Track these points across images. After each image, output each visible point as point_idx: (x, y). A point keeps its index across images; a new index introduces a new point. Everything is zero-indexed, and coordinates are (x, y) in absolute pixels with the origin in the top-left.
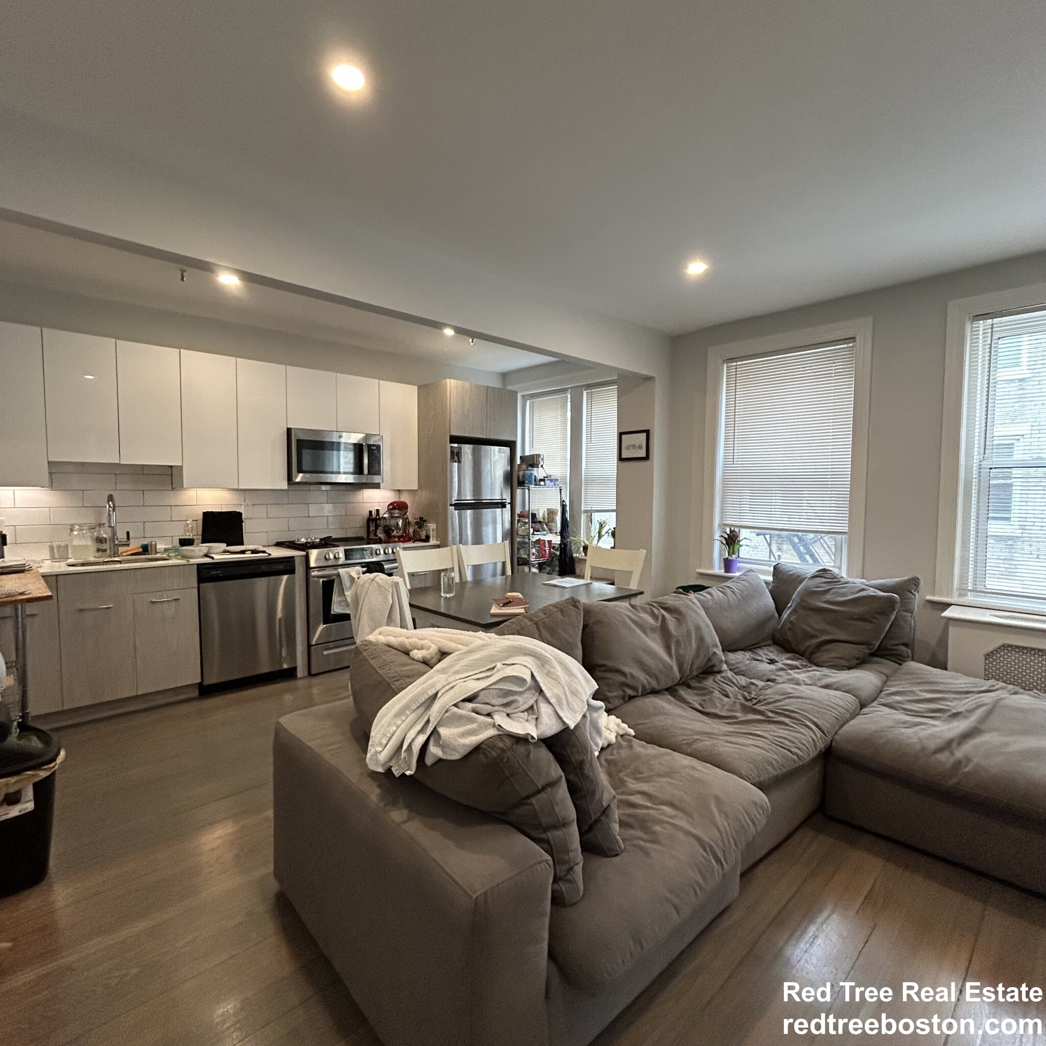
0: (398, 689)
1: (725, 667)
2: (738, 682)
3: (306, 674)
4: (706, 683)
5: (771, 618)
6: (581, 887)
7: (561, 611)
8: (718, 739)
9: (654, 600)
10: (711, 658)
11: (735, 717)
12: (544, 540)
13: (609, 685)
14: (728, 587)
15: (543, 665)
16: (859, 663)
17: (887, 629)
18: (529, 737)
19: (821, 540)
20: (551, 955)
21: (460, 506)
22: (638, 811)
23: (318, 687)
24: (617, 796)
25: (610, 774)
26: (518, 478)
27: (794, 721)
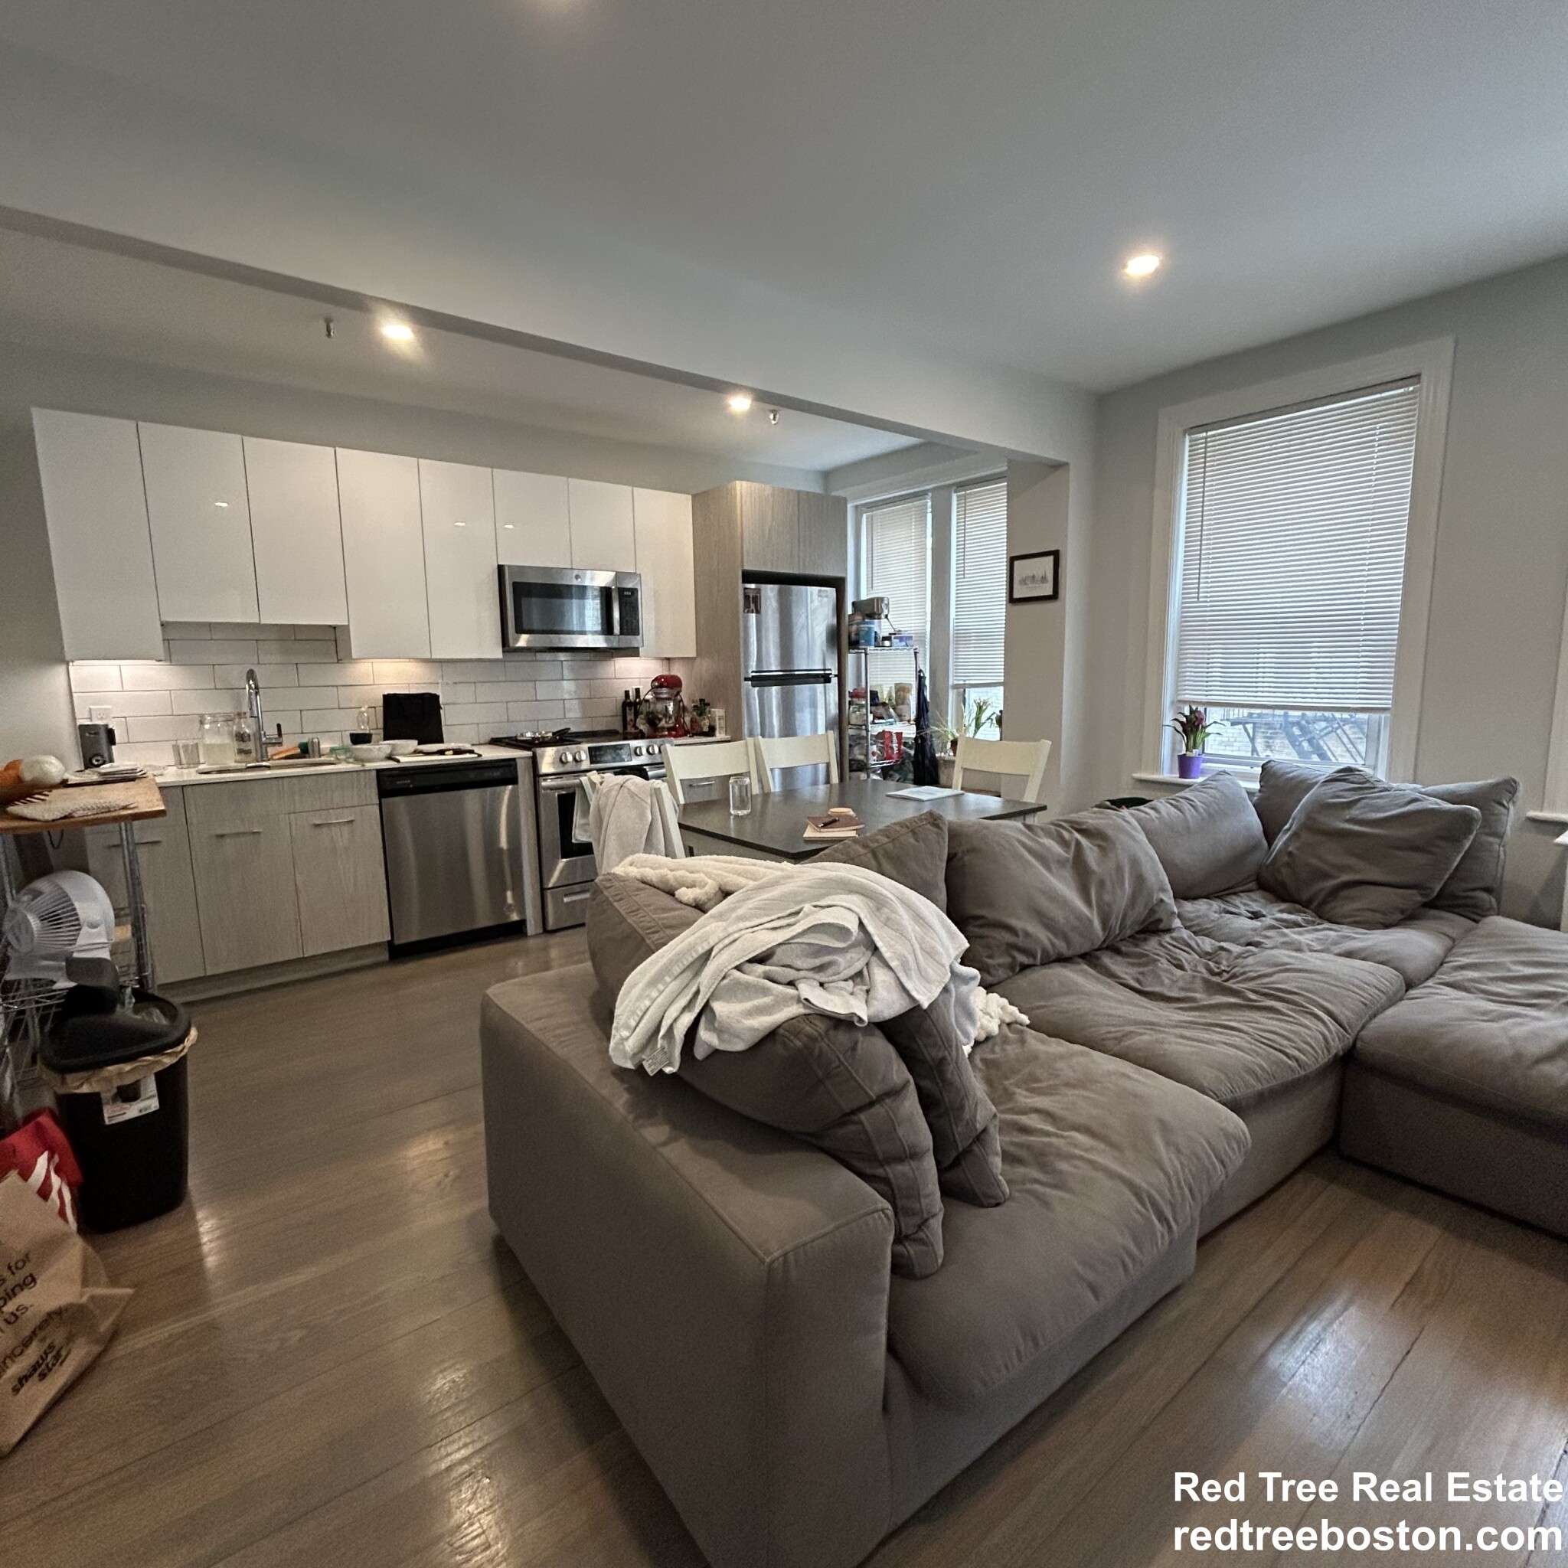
0: (655, 945)
1: (1177, 923)
2: (1198, 945)
3: (541, 931)
4: (1146, 948)
5: (1254, 848)
6: (941, 1252)
7: (913, 832)
8: (1164, 1032)
9: (1061, 818)
10: (1157, 908)
11: (1193, 1000)
12: (890, 733)
13: (989, 947)
14: (1186, 799)
15: (878, 909)
16: (1408, 918)
17: (1455, 864)
18: (855, 1020)
19: (1339, 731)
20: (892, 1349)
21: (761, 681)
22: (1032, 1138)
23: (556, 948)
24: (998, 1115)
25: (989, 1082)
26: (849, 636)
27: (1291, 1006)
